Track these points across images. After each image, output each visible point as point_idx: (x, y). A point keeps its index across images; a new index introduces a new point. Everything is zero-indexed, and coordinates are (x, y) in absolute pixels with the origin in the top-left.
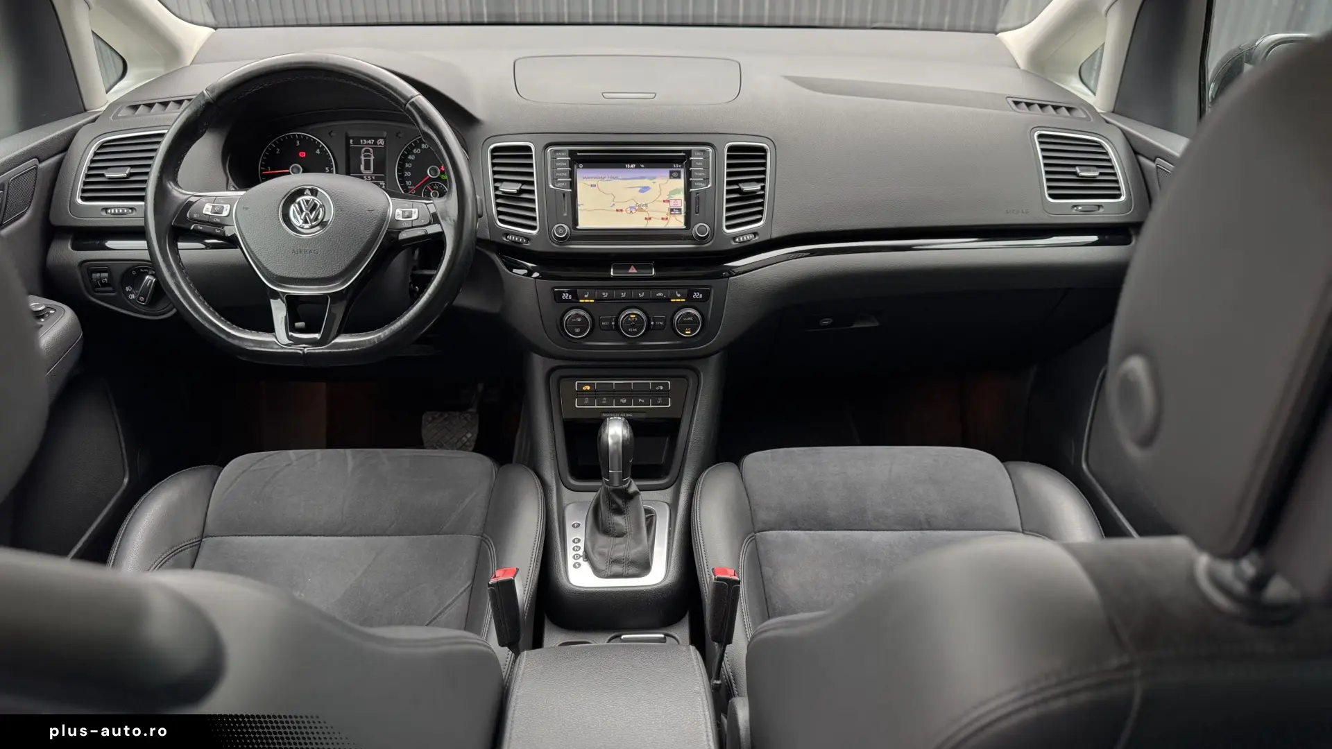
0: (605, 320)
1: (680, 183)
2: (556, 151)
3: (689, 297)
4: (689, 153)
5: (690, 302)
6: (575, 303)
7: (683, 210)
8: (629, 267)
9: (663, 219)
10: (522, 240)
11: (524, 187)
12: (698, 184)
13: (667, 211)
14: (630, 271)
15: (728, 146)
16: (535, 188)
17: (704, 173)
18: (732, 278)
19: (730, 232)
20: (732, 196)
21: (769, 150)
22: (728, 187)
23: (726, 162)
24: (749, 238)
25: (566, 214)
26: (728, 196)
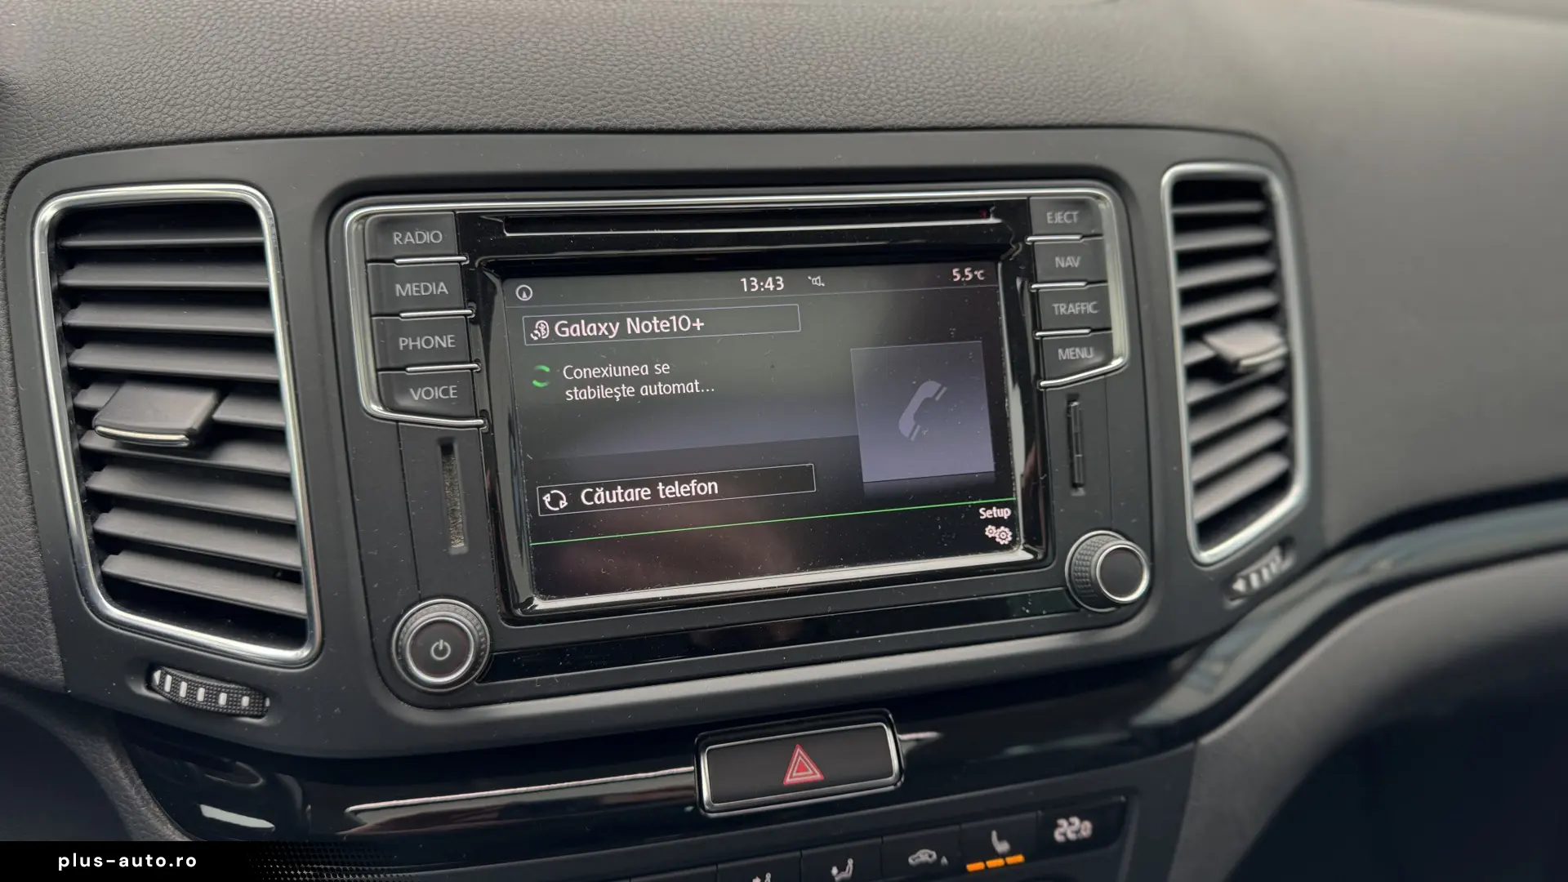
2: (388, 224)
3: (1040, 844)
4: (1017, 213)
5: (1043, 858)
10: (233, 701)
11: (234, 412)
12: (1066, 354)
15: (1167, 178)
16: (287, 417)
17: (1089, 308)
18: (1207, 740)
19: (1212, 554)
20: (1202, 391)
21: (1278, 189)
22: (1186, 356)
23: (1173, 245)
24: (1274, 565)
25: (459, 546)
26: (1189, 394)
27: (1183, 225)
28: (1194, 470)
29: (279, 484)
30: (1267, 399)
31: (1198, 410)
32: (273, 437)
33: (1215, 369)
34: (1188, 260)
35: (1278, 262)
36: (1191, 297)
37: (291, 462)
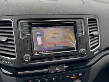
4: (75, 22)
10: (9, 63)
11: (9, 38)
12: (79, 34)
15: (88, 19)
16: (14, 39)
17: (81, 30)
18: (92, 67)
19: (92, 51)
20: (91, 37)
21: (97, 20)
22: (89, 34)
23: (88, 25)
24: (97, 52)
25: (28, 50)
27: (89, 23)
28: (90, 44)
29: (13, 44)
30: (97, 38)
31: (90, 38)
32: (13, 41)
33: (92, 35)
34: (89, 26)
35: (97, 26)
36: (90, 29)
37: (14, 43)
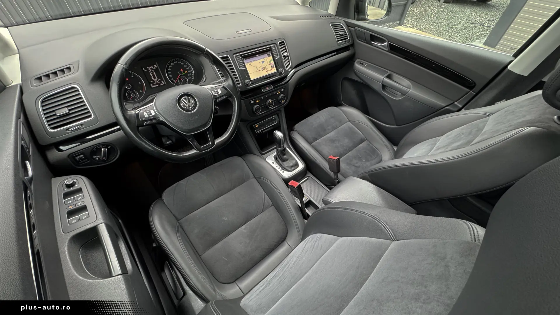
0: (263, 105)
1: (271, 58)
2: (236, 56)
3: (281, 91)
5: (281, 93)
6: (255, 104)
7: (275, 66)
8: (266, 87)
9: (271, 70)
13: (271, 67)
14: (267, 89)
26: (283, 58)
